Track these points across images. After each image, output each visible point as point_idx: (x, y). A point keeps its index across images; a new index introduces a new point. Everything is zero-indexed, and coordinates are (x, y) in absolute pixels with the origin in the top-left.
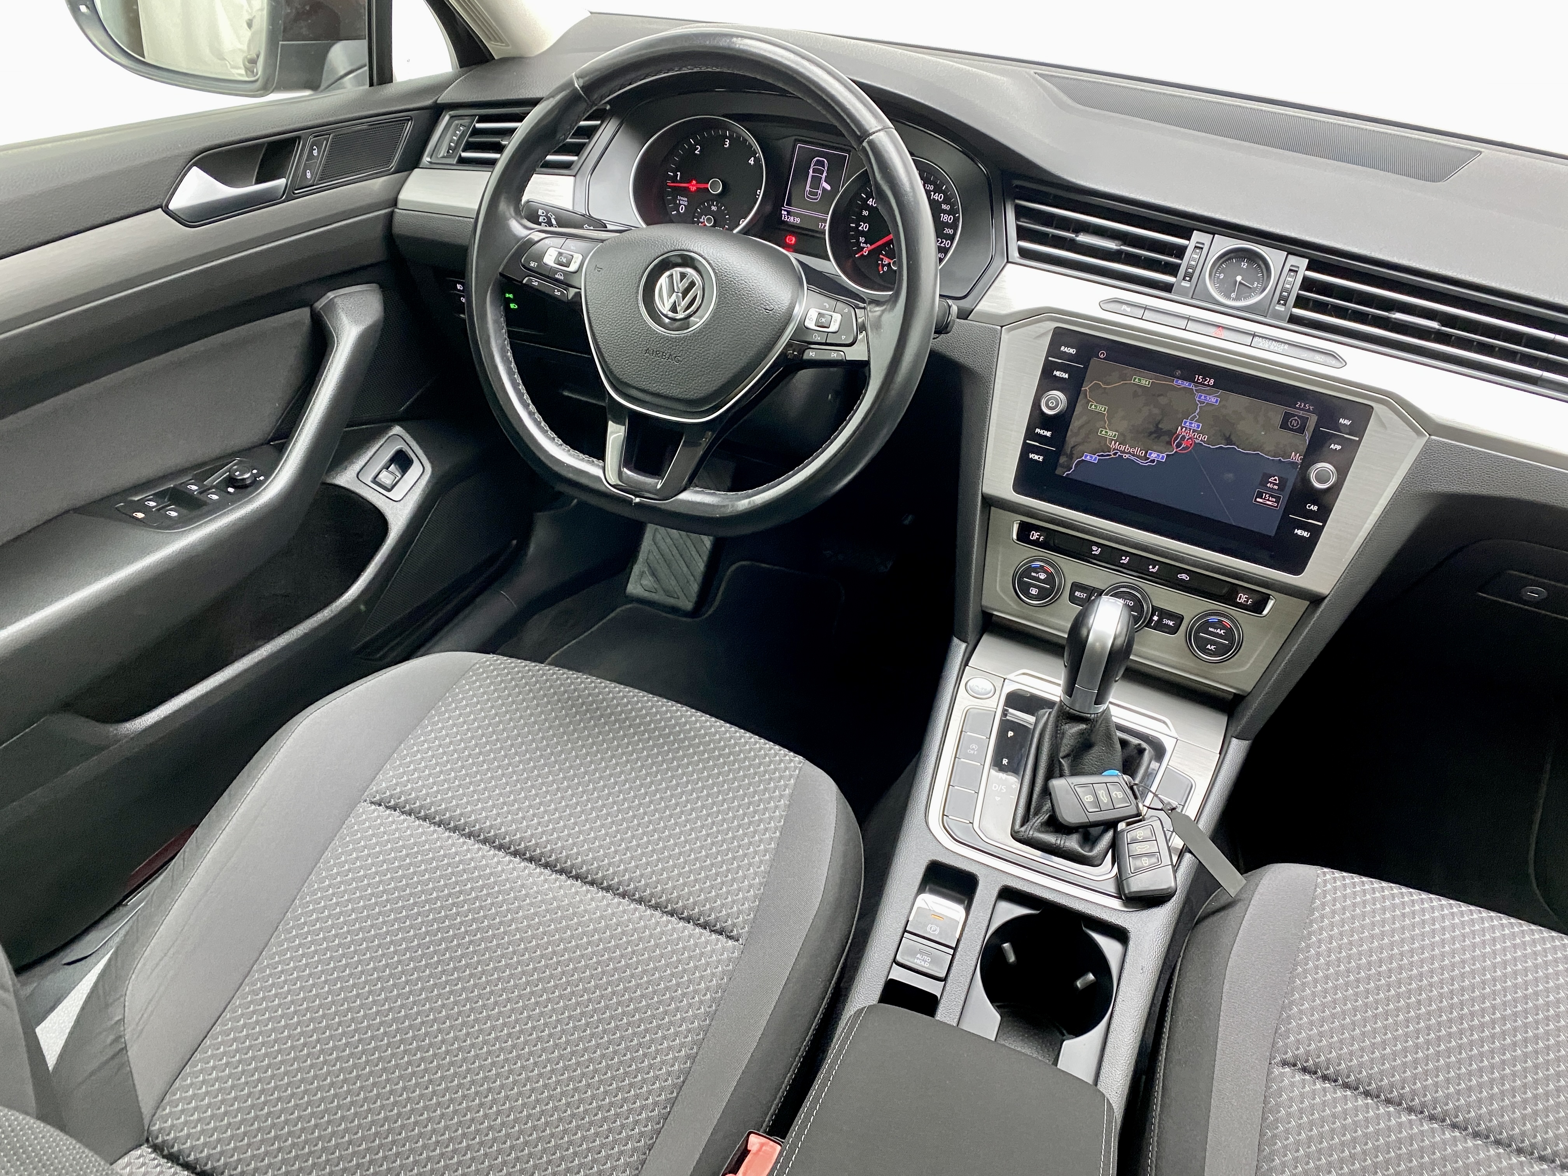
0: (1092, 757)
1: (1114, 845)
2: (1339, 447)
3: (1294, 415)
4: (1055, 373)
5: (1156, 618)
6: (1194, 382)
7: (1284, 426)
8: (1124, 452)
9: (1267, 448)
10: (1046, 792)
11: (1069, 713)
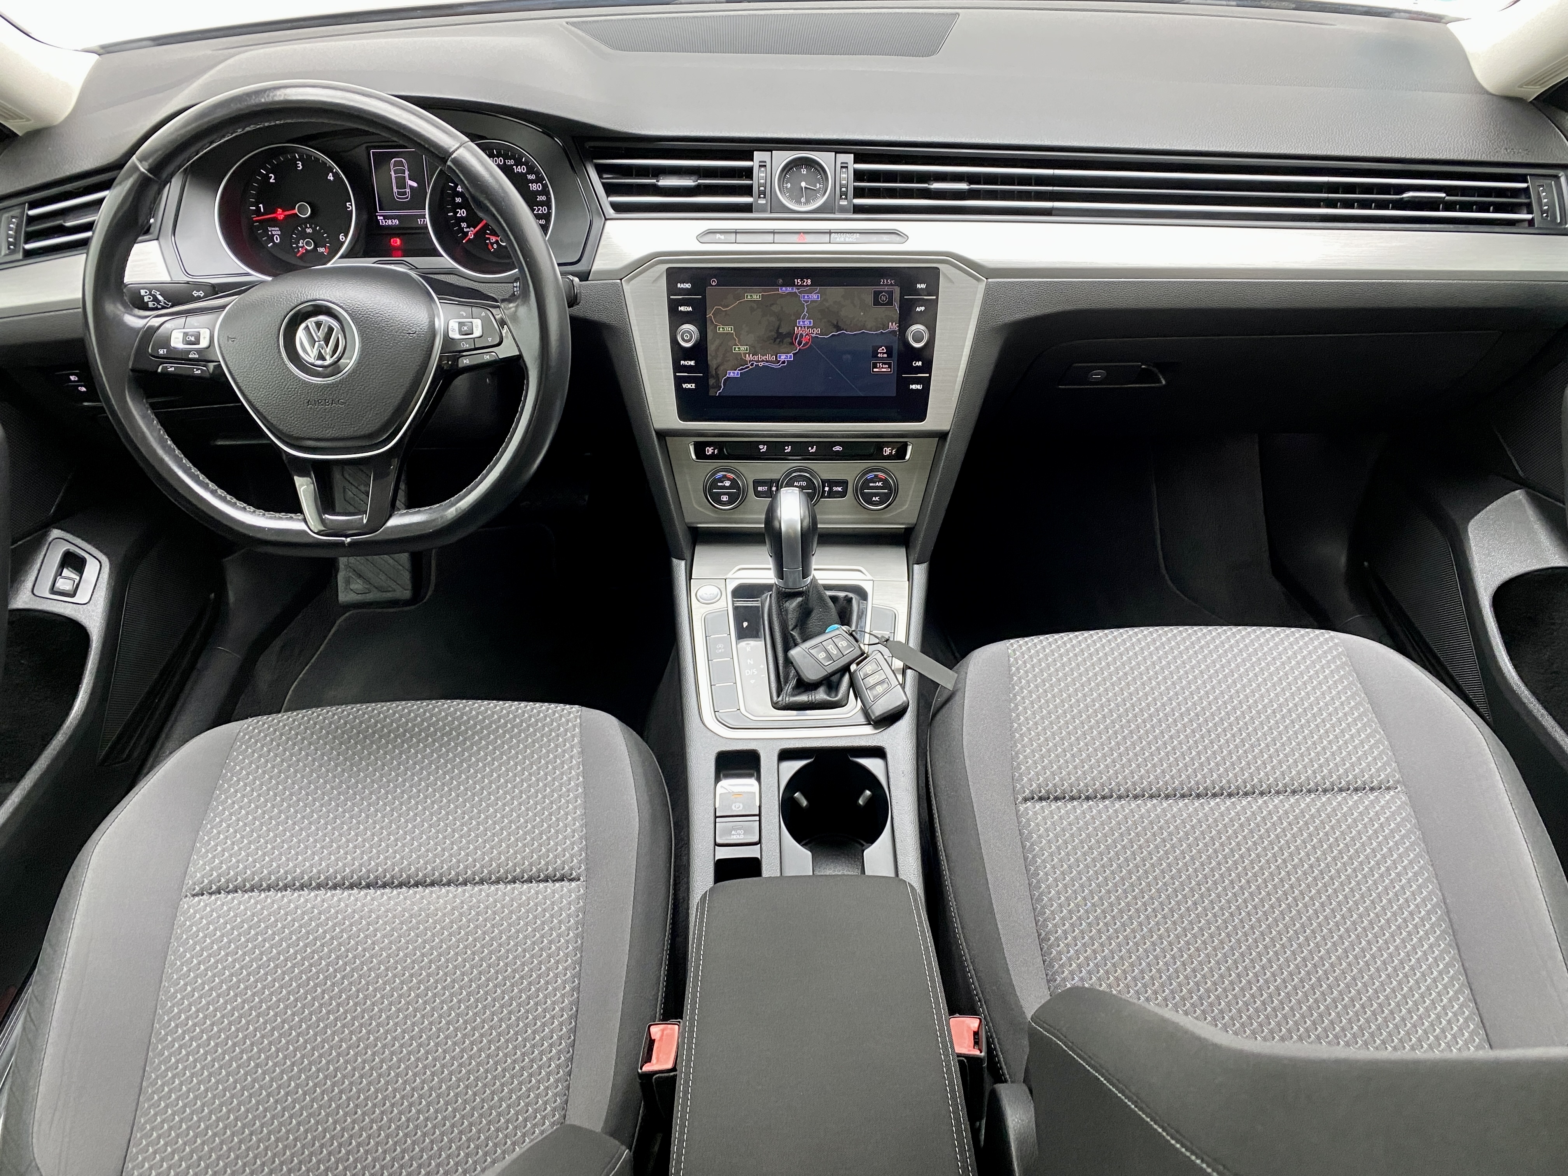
0: (813, 621)
1: (852, 684)
2: (923, 308)
3: (882, 292)
4: (680, 308)
5: (827, 489)
6: (794, 285)
7: (876, 303)
8: (758, 361)
9: (869, 327)
10: (788, 662)
11: (785, 593)
